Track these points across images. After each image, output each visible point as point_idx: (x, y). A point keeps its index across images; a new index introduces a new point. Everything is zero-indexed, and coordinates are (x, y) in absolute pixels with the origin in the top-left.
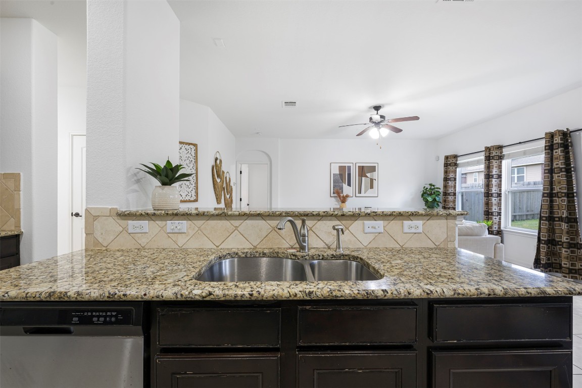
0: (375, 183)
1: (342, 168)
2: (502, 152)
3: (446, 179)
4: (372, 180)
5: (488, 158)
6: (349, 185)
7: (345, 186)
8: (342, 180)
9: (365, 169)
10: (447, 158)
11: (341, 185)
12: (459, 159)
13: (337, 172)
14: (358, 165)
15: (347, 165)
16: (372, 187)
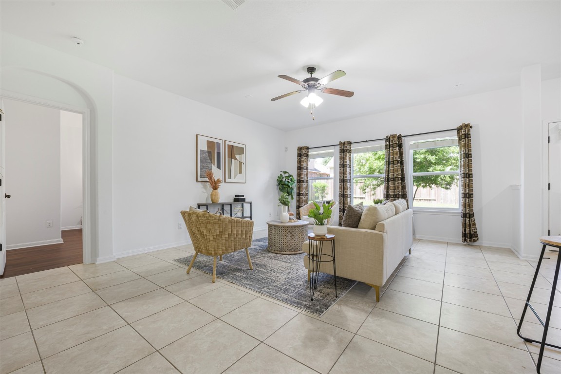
0: (243, 166)
1: (210, 144)
2: (350, 147)
3: (300, 168)
4: (241, 163)
5: (343, 151)
6: (219, 167)
7: (214, 168)
8: (211, 159)
9: (234, 149)
10: (300, 149)
11: (209, 166)
12: (310, 150)
13: (206, 149)
14: (227, 143)
15: (216, 141)
16: (240, 172)
